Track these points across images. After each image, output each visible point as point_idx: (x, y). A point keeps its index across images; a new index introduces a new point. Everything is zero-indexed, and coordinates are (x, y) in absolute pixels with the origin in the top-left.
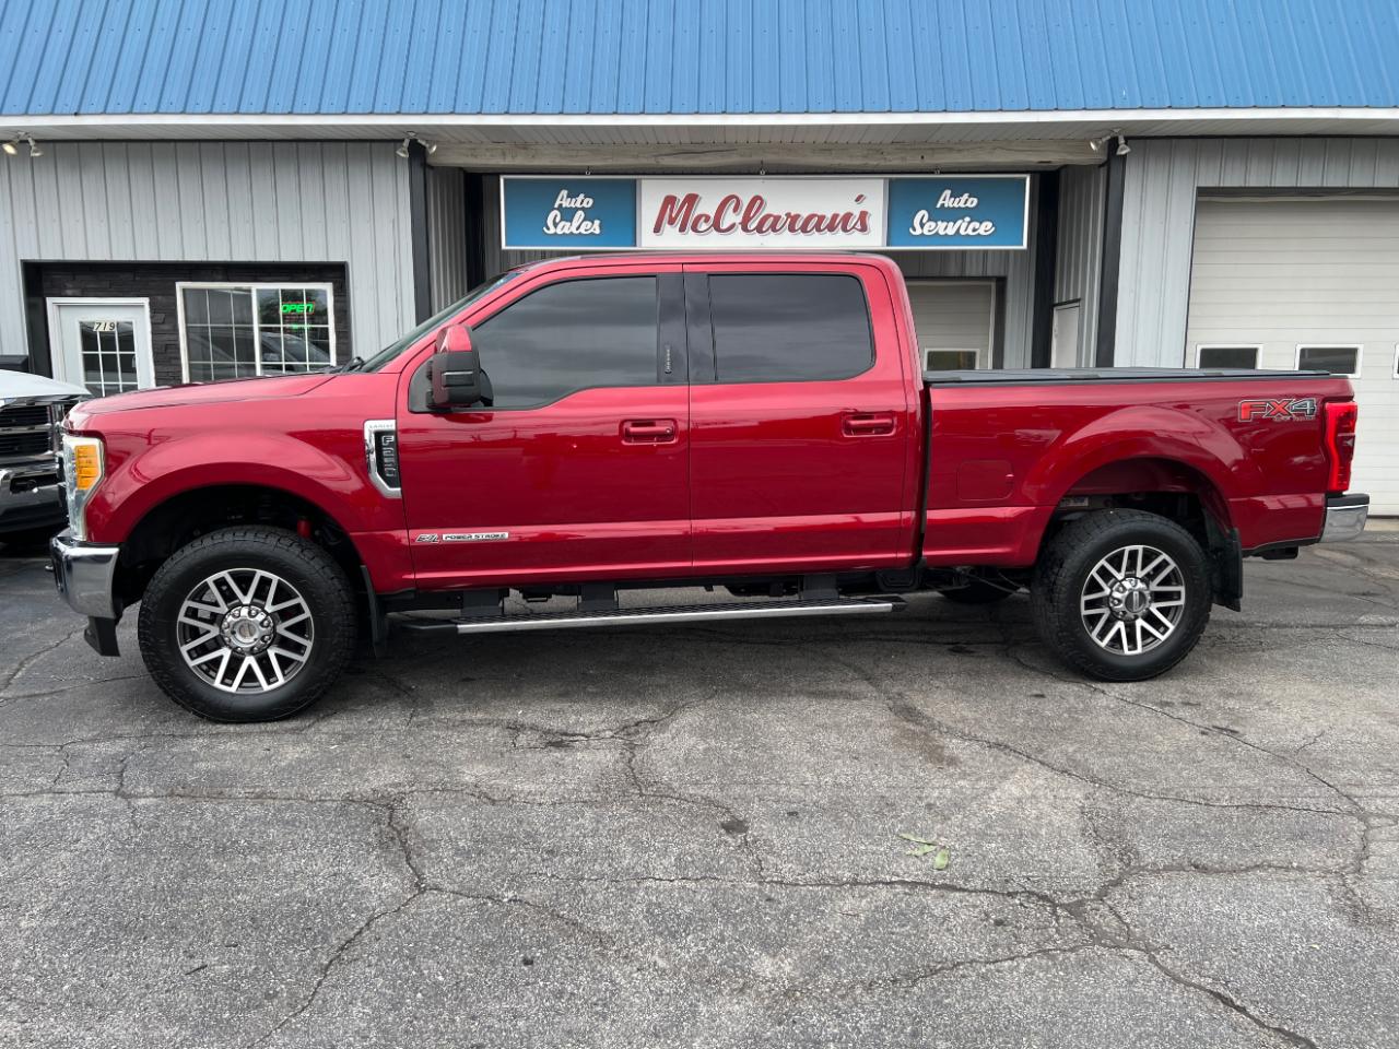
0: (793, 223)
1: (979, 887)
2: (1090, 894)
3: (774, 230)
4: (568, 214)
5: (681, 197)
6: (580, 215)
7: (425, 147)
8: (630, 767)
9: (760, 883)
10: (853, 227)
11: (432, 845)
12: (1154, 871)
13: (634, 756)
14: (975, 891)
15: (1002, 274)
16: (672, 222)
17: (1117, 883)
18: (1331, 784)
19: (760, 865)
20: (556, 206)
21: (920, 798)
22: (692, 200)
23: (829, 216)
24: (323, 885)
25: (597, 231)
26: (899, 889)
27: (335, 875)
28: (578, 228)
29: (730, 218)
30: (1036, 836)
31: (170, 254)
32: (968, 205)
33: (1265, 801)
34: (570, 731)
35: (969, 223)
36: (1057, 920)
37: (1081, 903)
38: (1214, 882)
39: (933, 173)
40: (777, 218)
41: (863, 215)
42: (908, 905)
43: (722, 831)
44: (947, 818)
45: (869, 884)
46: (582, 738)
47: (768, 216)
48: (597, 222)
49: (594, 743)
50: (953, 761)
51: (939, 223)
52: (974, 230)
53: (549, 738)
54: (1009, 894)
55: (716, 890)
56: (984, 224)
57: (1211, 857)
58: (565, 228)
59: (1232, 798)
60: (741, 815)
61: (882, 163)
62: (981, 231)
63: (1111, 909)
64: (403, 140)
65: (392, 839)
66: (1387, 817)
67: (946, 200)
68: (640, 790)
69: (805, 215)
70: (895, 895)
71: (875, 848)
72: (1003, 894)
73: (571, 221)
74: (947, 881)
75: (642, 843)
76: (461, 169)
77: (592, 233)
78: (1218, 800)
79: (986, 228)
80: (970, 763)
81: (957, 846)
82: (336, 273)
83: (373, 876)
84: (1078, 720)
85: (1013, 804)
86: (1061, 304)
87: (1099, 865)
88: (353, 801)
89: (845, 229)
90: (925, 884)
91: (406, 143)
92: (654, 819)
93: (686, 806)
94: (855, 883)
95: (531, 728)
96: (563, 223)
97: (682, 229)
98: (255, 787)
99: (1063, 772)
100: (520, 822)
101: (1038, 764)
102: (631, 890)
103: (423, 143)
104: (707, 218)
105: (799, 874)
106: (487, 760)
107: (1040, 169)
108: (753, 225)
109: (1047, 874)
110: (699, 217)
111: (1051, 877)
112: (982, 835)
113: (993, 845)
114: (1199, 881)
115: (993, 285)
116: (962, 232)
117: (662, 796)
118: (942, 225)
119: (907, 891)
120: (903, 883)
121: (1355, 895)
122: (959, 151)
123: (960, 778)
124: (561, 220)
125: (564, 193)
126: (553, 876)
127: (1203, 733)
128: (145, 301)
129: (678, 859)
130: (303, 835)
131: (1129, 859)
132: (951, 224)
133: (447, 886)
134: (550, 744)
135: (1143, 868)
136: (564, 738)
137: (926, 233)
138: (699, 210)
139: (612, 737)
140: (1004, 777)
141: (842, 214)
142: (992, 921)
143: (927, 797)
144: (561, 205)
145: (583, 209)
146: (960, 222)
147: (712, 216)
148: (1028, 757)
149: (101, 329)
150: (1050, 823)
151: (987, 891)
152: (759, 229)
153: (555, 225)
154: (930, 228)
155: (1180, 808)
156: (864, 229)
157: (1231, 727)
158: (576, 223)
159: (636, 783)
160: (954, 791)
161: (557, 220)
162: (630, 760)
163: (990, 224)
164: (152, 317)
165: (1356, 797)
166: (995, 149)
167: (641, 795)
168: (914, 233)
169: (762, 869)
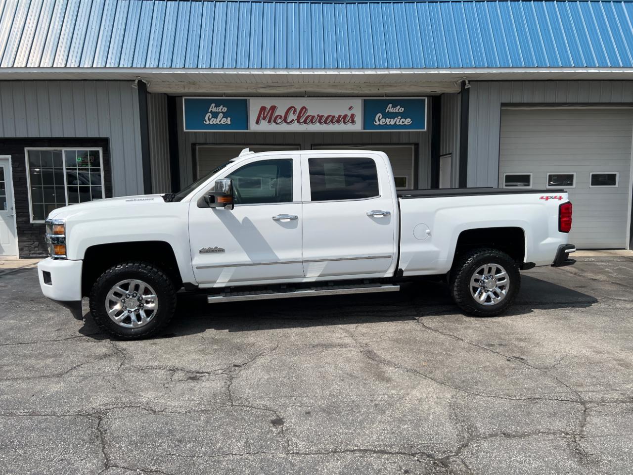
0: (321, 119)
1: (397, 451)
2: (452, 452)
3: (312, 122)
4: (215, 115)
5: (268, 107)
6: (221, 115)
7: (145, 84)
8: (228, 390)
9: (287, 454)
10: (348, 121)
11: (117, 439)
12: (484, 438)
13: (232, 383)
14: (395, 453)
15: (417, 142)
16: (264, 118)
17: (466, 446)
18: (568, 385)
19: (288, 443)
20: (210, 111)
21: (372, 401)
22: (273, 108)
23: (337, 116)
24: (55, 466)
25: (229, 123)
26: (358, 454)
27: (62, 460)
28: (220, 122)
29: (291, 117)
30: (427, 420)
31: (21, 134)
32: (400, 111)
33: (537, 396)
34: (201, 371)
35: (400, 119)
36: (435, 469)
37: (448, 458)
38: (513, 441)
39: (383, 96)
40: (313, 117)
41: (353, 116)
42: (361, 463)
43: (271, 425)
44: (384, 412)
45: (342, 452)
46: (207, 374)
47: (309, 116)
48: (229, 119)
49: (212, 377)
50: (389, 380)
51: (387, 119)
52: (403, 122)
53: (190, 375)
54: (412, 454)
55: (263, 460)
56: (407, 120)
57: (512, 429)
58: (214, 121)
59: (521, 395)
60: (282, 415)
61: (360, 92)
62: (406, 123)
63: (462, 461)
64: (134, 80)
65: (97, 437)
66: (594, 402)
67: (390, 109)
68: (232, 403)
69: (326, 115)
70: (355, 458)
71: (347, 431)
72: (409, 454)
73: (217, 118)
74: (382, 449)
75: (229, 433)
76: (165, 94)
77: (227, 124)
78: (515, 396)
79: (408, 121)
80: (398, 380)
81: (388, 428)
82: (104, 143)
83: (82, 460)
84: (450, 355)
85: (417, 402)
86: (442, 156)
87: (457, 435)
88: (81, 415)
89: (344, 122)
90: (371, 450)
91: (136, 82)
92: (237, 419)
93: (254, 411)
94: (335, 452)
95: (181, 370)
96: (213, 119)
97: (269, 122)
98: (30, 409)
99: (441, 384)
100: (167, 424)
101: (430, 380)
102: (219, 462)
103: (145, 82)
104: (281, 117)
105: (308, 448)
106: (156, 388)
107: (432, 95)
108: (302, 120)
109: (432, 442)
110: (277, 116)
111: (433, 444)
112: (401, 421)
113: (406, 426)
114: (506, 442)
115: (413, 147)
116: (397, 123)
117: (242, 406)
118: (388, 120)
119: (361, 455)
120: (360, 450)
121: (580, 447)
122: (395, 86)
123: (392, 389)
124: (212, 118)
125: (213, 105)
126: (179, 455)
127: (509, 360)
128: (9, 157)
129: (246, 442)
130: (50, 436)
131: (472, 431)
132: (392, 120)
133: (121, 464)
134: (190, 378)
135: (478, 436)
136: (197, 375)
137: (381, 124)
138: (277, 113)
139: (222, 373)
140: (414, 388)
141: (343, 115)
142: (403, 471)
143: (375, 400)
144: (211, 111)
145: (222, 112)
146: (396, 119)
147: (283, 116)
148: (426, 376)
150: (434, 413)
151: (401, 453)
152: (305, 122)
153: (209, 120)
154: (383, 121)
155: (498, 401)
156: (353, 122)
157: (521, 357)
158: (219, 119)
159: (230, 398)
160: (389, 396)
161: (210, 118)
162: (229, 386)
163: (410, 120)
164: (12, 164)
165: (579, 392)
166: (411, 85)
167: (232, 405)
168: (375, 124)
169: (289, 446)
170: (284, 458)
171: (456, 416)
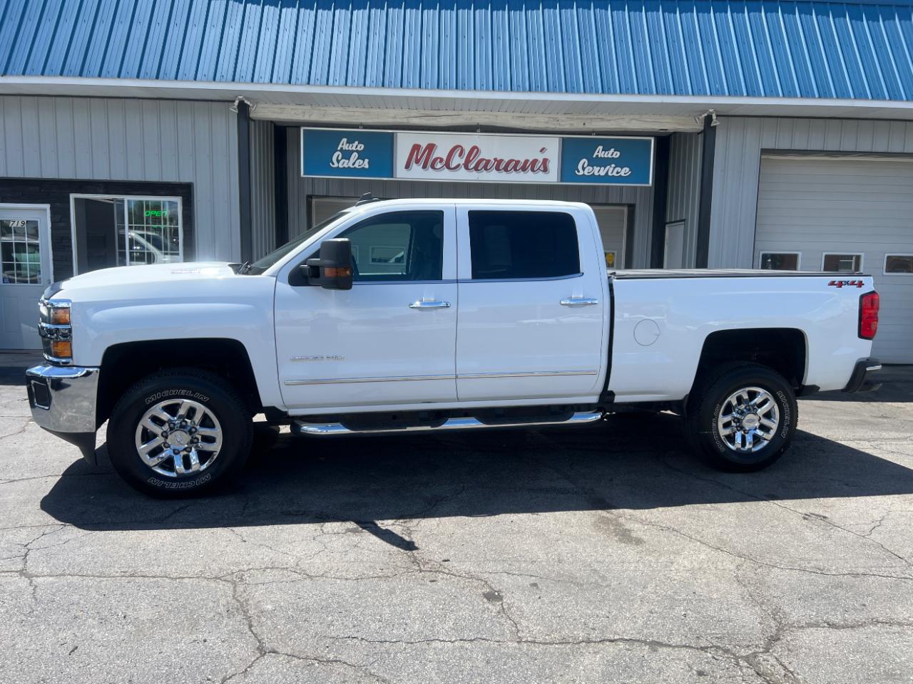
1: (679, 644)
3: (486, 169)
4: (347, 155)
5: (424, 146)
6: (355, 155)
7: (248, 106)
9: (519, 643)
10: (539, 169)
12: (800, 628)
14: (677, 646)
15: (632, 202)
16: (417, 162)
18: (901, 556)
19: (516, 627)
20: (339, 149)
22: (431, 147)
23: (522, 161)
25: (367, 166)
26: (621, 645)
28: (353, 164)
29: (457, 160)
31: (66, 174)
32: (614, 156)
33: (860, 571)
35: (614, 168)
36: (741, 670)
37: (755, 655)
38: (844, 636)
39: (591, 134)
40: (488, 161)
41: (545, 161)
43: (485, 600)
45: (599, 642)
47: (482, 160)
48: (367, 161)
50: (639, 541)
51: (595, 167)
52: (618, 173)
54: (702, 649)
55: (487, 650)
56: (624, 169)
57: (837, 616)
58: (345, 164)
59: (837, 568)
60: (497, 586)
61: (558, 127)
62: (622, 174)
63: (778, 659)
64: (234, 101)
65: (237, 609)
67: (600, 152)
69: (507, 160)
70: (619, 651)
72: (698, 649)
73: (349, 159)
74: (655, 639)
76: (272, 122)
77: (363, 168)
78: (829, 570)
79: (625, 171)
80: (651, 542)
81: (656, 610)
82: (185, 191)
85: (688, 574)
86: (669, 223)
89: (533, 170)
90: (640, 641)
91: (236, 103)
92: (432, 590)
93: (454, 579)
94: (588, 641)
96: (343, 160)
97: (424, 167)
99: (716, 549)
101: (699, 543)
102: (424, 651)
103: (249, 103)
104: (441, 160)
107: (661, 134)
108: (472, 166)
109: (725, 632)
110: (436, 159)
111: (729, 634)
114: (833, 635)
115: (626, 209)
116: (610, 174)
118: (596, 169)
119: (627, 647)
120: (622, 640)
122: (607, 121)
123: (646, 555)
124: (342, 158)
125: (345, 140)
127: (805, 518)
128: (47, 206)
129: (455, 624)
131: (780, 618)
132: (603, 168)
133: (282, 649)
134: (349, 530)
135: (791, 625)
137: (586, 174)
138: (436, 154)
139: (393, 524)
140: (677, 553)
141: (531, 160)
142: (695, 672)
144: (342, 148)
145: (357, 151)
146: (608, 167)
147: (445, 159)
148: (690, 538)
149: (15, 225)
150: (718, 590)
151: (686, 646)
152: (476, 168)
153: (338, 161)
154: (589, 170)
156: (545, 170)
157: (822, 514)
158: (352, 160)
159: (415, 561)
161: (340, 158)
163: (628, 169)
164: (51, 218)
166: (632, 119)
168: (577, 173)
169: (518, 631)
170: (515, 648)
171: (751, 596)
